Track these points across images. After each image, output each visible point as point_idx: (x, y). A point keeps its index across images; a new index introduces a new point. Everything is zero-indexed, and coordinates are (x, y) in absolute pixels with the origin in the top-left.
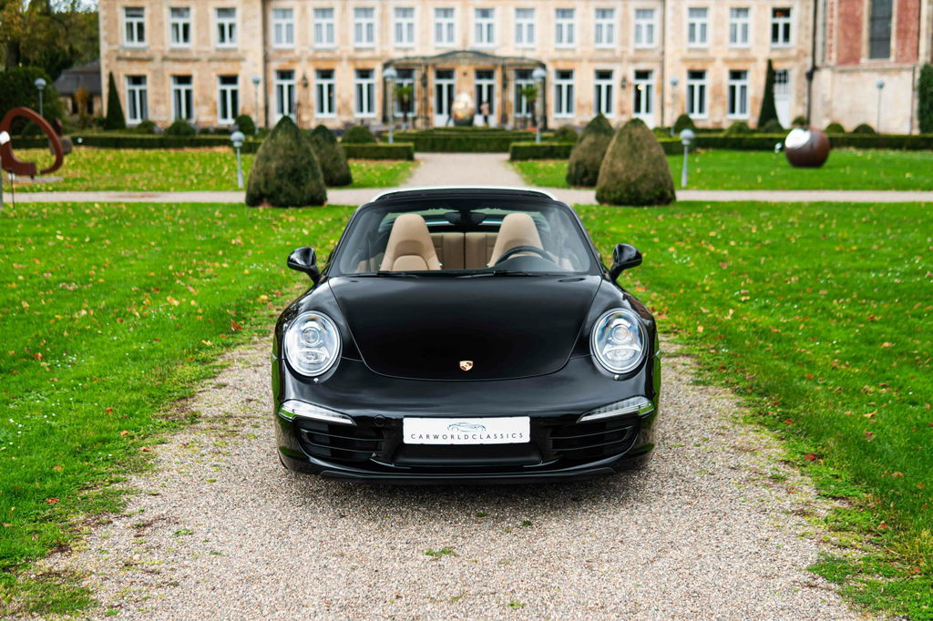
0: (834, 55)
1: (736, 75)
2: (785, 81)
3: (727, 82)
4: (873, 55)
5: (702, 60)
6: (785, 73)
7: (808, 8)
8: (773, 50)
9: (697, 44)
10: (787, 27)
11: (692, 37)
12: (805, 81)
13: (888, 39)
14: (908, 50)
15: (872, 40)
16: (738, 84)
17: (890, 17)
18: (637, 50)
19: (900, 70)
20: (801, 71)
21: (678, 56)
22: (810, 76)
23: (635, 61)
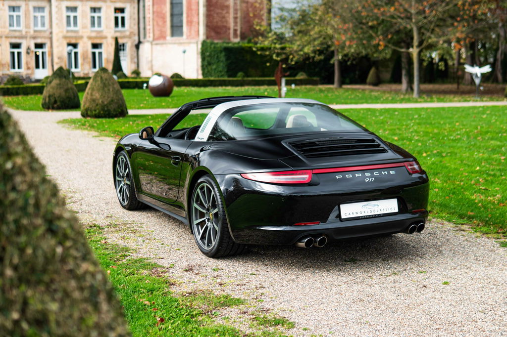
0: (151, 35)
1: (95, 46)
2: (124, 50)
3: (90, 50)
4: (173, 35)
5: (76, 38)
6: (123, 45)
7: (134, 8)
8: (116, 32)
9: (72, 28)
10: (123, 18)
11: (68, 24)
12: (134, 49)
13: (181, 26)
14: (193, 32)
15: (172, 26)
16: (97, 51)
17: (181, 14)
18: (35, 31)
19: (190, 43)
20: (132, 43)
21: (61, 35)
22: (137, 47)
23: (34, 38)
